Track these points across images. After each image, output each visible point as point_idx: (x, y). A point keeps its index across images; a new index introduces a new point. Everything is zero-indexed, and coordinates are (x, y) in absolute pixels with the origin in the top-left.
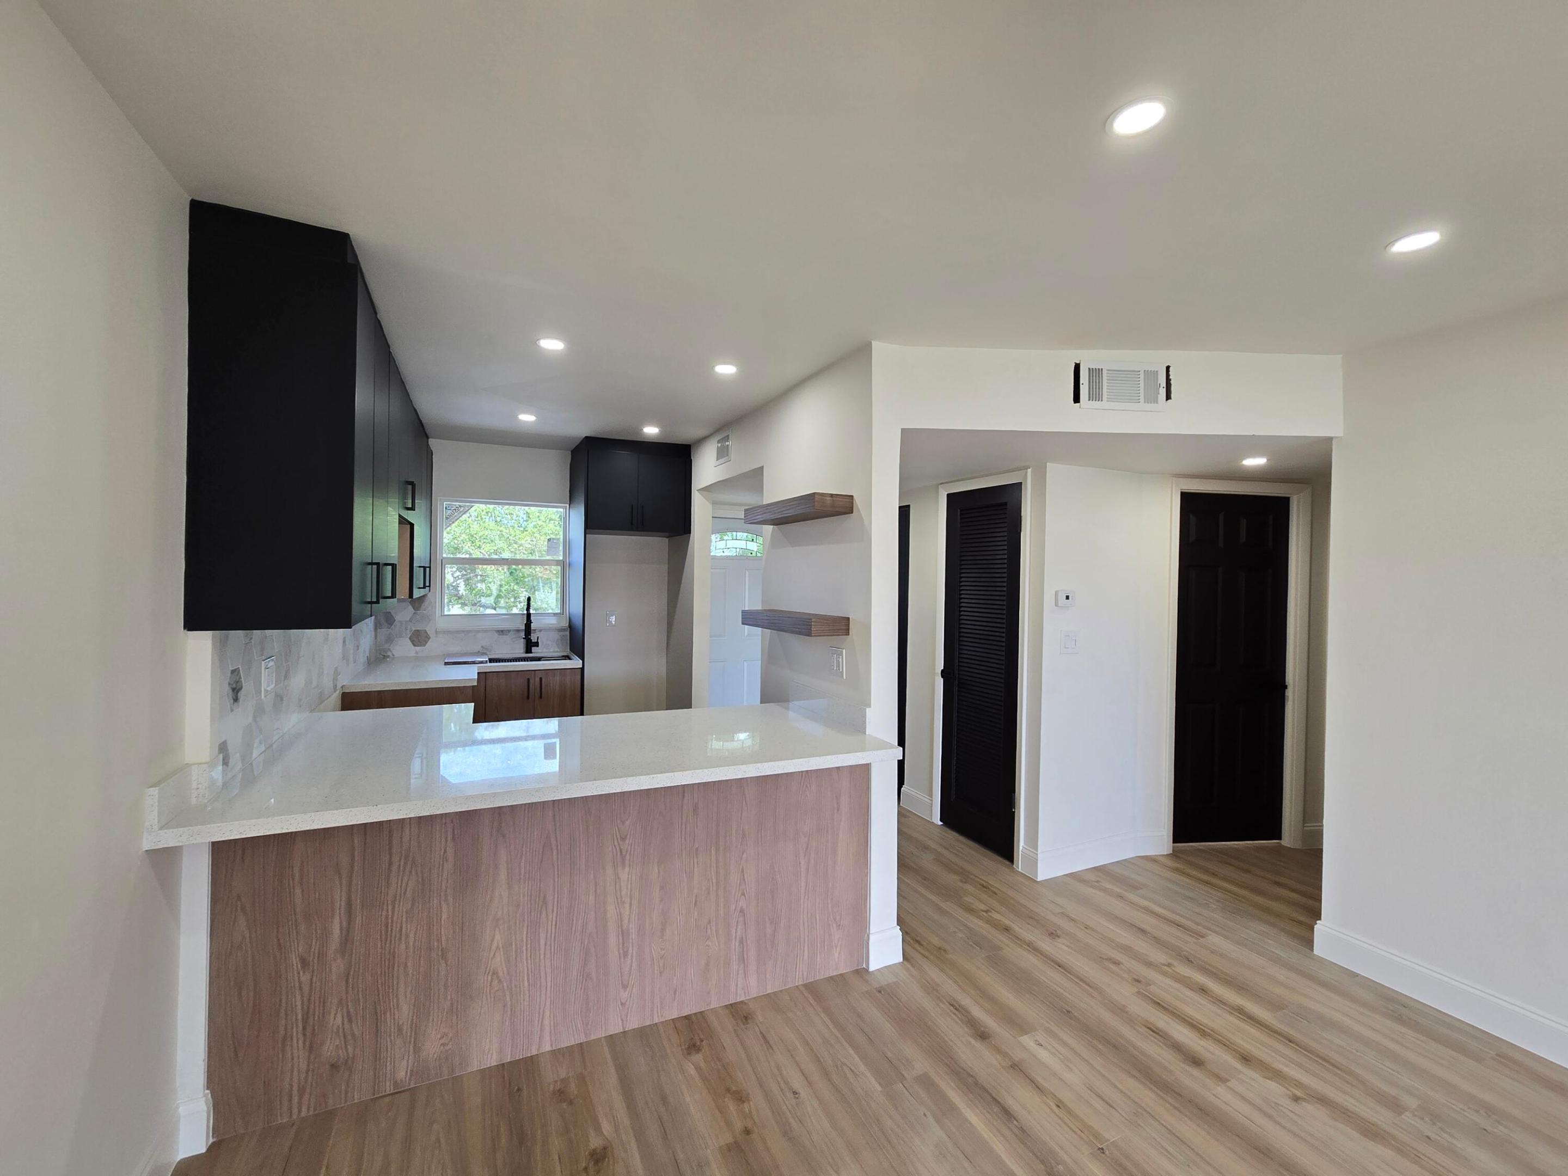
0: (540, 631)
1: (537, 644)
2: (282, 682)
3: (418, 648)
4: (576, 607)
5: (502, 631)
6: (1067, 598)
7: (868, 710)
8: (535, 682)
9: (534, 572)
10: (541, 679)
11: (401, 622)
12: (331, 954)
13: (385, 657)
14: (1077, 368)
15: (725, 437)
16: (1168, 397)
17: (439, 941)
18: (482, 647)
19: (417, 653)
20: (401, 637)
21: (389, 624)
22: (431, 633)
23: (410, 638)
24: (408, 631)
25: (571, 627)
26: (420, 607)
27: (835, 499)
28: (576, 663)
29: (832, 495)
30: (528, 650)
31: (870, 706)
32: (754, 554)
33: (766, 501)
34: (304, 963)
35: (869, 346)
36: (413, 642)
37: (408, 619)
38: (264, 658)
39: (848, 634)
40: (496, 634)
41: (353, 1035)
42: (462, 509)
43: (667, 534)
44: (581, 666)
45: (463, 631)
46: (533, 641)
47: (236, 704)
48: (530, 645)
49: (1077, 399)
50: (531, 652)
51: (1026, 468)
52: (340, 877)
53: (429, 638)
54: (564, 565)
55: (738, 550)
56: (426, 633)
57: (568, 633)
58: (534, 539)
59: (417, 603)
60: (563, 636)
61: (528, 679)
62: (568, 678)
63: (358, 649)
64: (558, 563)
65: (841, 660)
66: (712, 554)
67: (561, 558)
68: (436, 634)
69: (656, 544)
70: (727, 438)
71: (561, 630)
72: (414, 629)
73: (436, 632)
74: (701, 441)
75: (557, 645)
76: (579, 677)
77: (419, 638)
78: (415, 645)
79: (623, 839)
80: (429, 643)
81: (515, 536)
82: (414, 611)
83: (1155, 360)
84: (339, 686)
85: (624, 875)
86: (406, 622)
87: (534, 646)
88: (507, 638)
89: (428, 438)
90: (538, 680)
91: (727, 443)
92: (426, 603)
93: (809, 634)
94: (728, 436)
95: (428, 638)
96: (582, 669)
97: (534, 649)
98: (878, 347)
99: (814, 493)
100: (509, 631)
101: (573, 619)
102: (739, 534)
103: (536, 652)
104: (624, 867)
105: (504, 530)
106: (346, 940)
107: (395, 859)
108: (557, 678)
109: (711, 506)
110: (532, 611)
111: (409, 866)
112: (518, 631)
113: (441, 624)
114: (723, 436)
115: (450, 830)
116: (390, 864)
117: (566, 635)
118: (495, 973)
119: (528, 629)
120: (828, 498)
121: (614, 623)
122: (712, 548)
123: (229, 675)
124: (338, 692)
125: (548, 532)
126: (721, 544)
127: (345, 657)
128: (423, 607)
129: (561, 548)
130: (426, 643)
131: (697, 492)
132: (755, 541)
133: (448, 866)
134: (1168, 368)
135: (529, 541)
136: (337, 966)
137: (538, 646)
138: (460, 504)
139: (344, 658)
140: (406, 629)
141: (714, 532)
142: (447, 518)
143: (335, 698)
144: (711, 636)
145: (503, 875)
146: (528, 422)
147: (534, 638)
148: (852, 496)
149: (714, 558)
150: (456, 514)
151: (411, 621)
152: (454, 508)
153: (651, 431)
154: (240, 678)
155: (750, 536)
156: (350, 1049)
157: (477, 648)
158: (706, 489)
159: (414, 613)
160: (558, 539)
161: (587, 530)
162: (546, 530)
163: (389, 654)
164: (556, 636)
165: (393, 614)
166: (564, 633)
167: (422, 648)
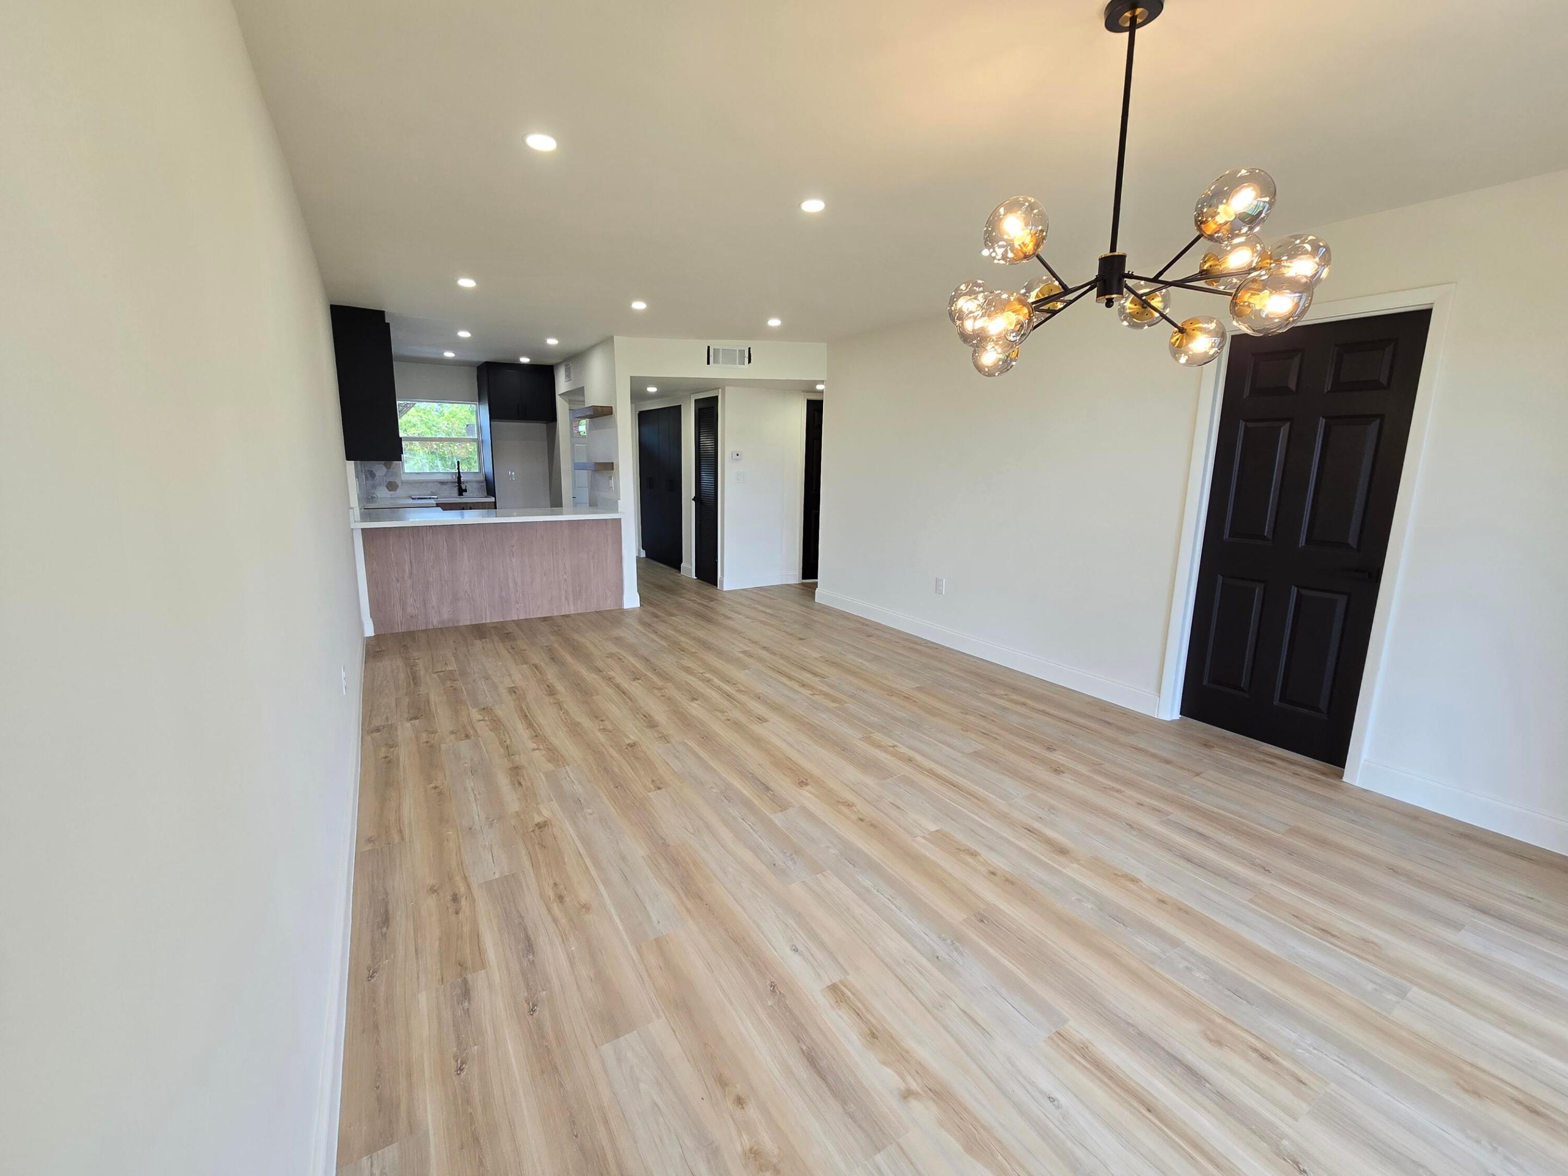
0: (467, 482)
1: (466, 491)
3: (392, 492)
4: (488, 468)
5: (443, 483)
6: (738, 455)
7: (619, 501)
9: (453, 450)
11: (380, 476)
12: (406, 578)
13: (372, 497)
14: (709, 347)
15: (567, 365)
16: (750, 362)
17: (444, 577)
18: (432, 491)
19: (391, 495)
20: (381, 485)
21: (373, 477)
22: (399, 483)
23: (386, 486)
24: (385, 482)
25: (487, 480)
26: (390, 467)
28: (492, 499)
30: (461, 493)
31: (620, 499)
34: (398, 581)
35: (613, 337)
36: (388, 488)
37: (384, 475)
39: (613, 470)
40: (439, 485)
41: (417, 607)
42: (411, 405)
43: (545, 422)
45: (418, 482)
48: (462, 490)
49: (708, 363)
50: (462, 495)
51: (718, 388)
52: (406, 551)
53: (398, 486)
54: (480, 442)
56: (396, 483)
57: (485, 484)
58: (450, 423)
59: (388, 465)
62: (487, 507)
64: (473, 440)
65: (611, 482)
67: (476, 437)
69: (538, 428)
71: (479, 482)
72: (388, 481)
73: (403, 483)
74: (558, 364)
75: (479, 491)
77: (392, 486)
78: (389, 491)
79: (513, 547)
80: (398, 490)
81: (433, 421)
82: (387, 470)
83: (743, 345)
85: (514, 560)
86: (383, 476)
88: (447, 486)
90: (469, 507)
93: (601, 472)
96: (495, 502)
97: (464, 493)
98: (617, 339)
100: (447, 482)
101: (488, 475)
103: (466, 494)
104: (514, 557)
105: (424, 416)
106: (411, 574)
107: (425, 547)
109: (567, 404)
110: (461, 471)
111: (430, 550)
112: (453, 483)
113: (404, 478)
114: (565, 367)
115: (444, 538)
116: (424, 548)
118: (466, 592)
119: (459, 481)
120: (600, 408)
125: (462, 417)
129: (475, 431)
130: (396, 489)
133: (445, 551)
134: (749, 349)
135: (446, 425)
136: (409, 583)
138: (408, 402)
140: (383, 481)
145: (466, 557)
146: (449, 357)
147: (463, 487)
148: (612, 407)
150: (405, 409)
151: (385, 475)
152: (404, 404)
153: (525, 360)
156: (416, 611)
157: (428, 493)
158: (560, 395)
160: (473, 425)
161: (492, 420)
162: (460, 415)
163: (375, 495)
164: (477, 485)
165: (375, 472)
166: (483, 484)
167: (394, 492)
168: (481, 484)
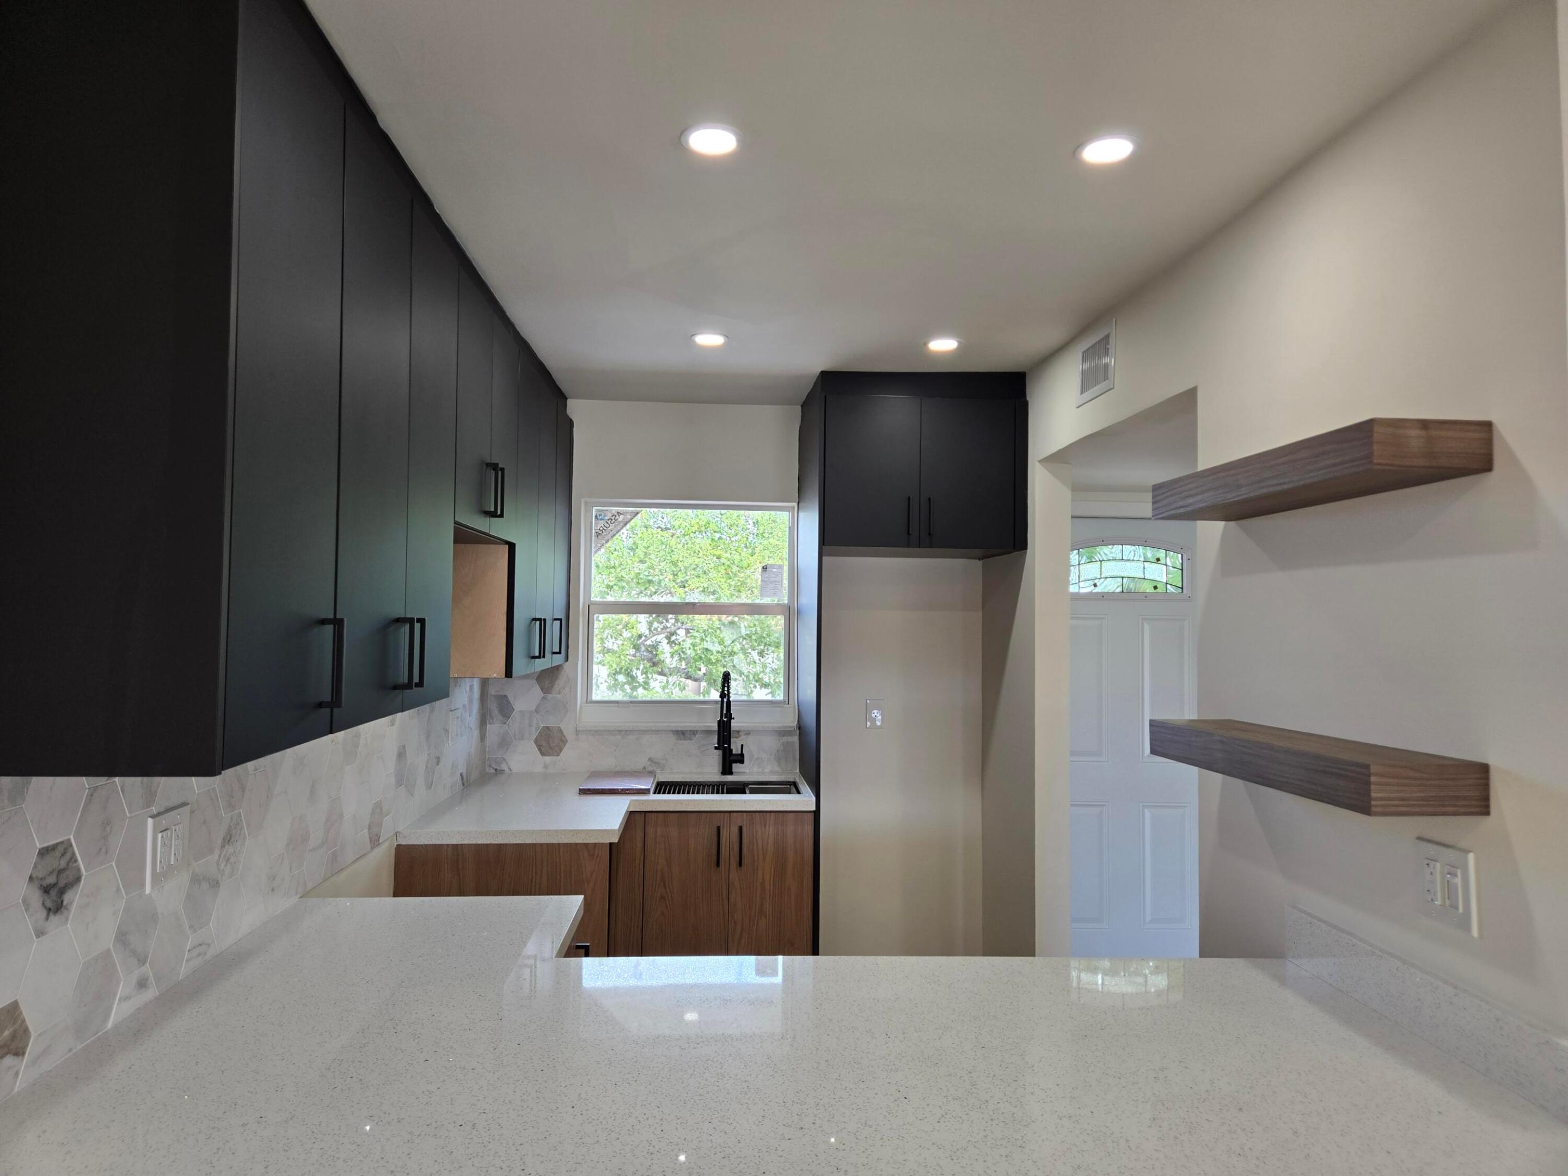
0: (748, 733)
1: (740, 759)
2: (217, 852)
3: (548, 759)
4: (807, 690)
5: (682, 732)
8: (729, 835)
10: (741, 828)
11: (522, 713)
13: (498, 772)
15: (1099, 342)
18: (650, 759)
19: (546, 767)
20: (522, 738)
21: (504, 716)
22: (569, 733)
23: (536, 741)
24: (533, 729)
25: (797, 727)
26: (553, 686)
27: (1434, 433)
28: (805, 800)
29: (1425, 424)
30: (727, 770)
32: (1161, 589)
33: (1201, 467)
36: (540, 747)
37: (533, 710)
38: (154, 810)
39: (1485, 810)
40: (672, 739)
42: (622, 517)
43: (978, 552)
44: (813, 808)
45: (620, 731)
46: (734, 752)
47: (54, 919)
48: (730, 760)
50: (731, 773)
53: (566, 743)
54: (791, 613)
55: (1125, 580)
56: (561, 732)
57: (792, 739)
59: (548, 678)
60: (788, 743)
61: (719, 829)
62: (790, 829)
63: (438, 764)
64: (780, 609)
65: (1458, 881)
66: (1073, 589)
67: (786, 601)
68: (577, 735)
69: (957, 572)
70: (1103, 347)
71: (783, 733)
72: (542, 726)
73: (577, 732)
74: (1047, 359)
75: (778, 760)
76: (809, 829)
77: (550, 742)
78: (543, 754)
80: (565, 750)
82: (543, 695)
84: (386, 833)
86: (530, 712)
87: (736, 762)
88: (690, 745)
89: (567, 399)
90: (735, 830)
91: (1106, 360)
92: (561, 682)
93: (1362, 806)
94: (1107, 337)
95: (563, 741)
96: (817, 813)
97: (736, 767)
99: (1371, 422)
100: (694, 732)
101: (802, 713)
102: (1127, 548)
103: (742, 773)
108: (771, 830)
109: (1067, 493)
110: (731, 698)
112: (708, 732)
113: (590, 718)
114: (1098, 339)
117: (793, 743)
119: (724, 730)
120: (1414, 433)
121: (878, 723)
122: (1073, 577)
123: (34, 858)
124: (384, 847)
126: (1091, 570)
127: (403, 779)
128: (556, 688)
129: (786, 582)
130: (561, 750)
131: (1037, 462)
132: (1162, 561)
137: (742, 762)
138: (621, 509)
139: (399, 783)
140: (530, 725)
141: (1076, 546)
142: (598, 534)
143: (382, 856)
144: (1073, 753)
147: (735, 746)
148: (1488, 425)
149: (1077, 597)
150: (612, 527)
151: (537, 711)
152: (609, 516)
153: (944, 346)
154: (73, 859)
155: (1150, 553)
157: (641, 762)
158: (1058, 459)
159: (543, 698)
160: (781, 567)
161: (825, 548)
163: (504, 767)
164: (772, 743)
165: (511, 699)
166: (790, 739)
167: (554, 758)
168: (785, 739)
